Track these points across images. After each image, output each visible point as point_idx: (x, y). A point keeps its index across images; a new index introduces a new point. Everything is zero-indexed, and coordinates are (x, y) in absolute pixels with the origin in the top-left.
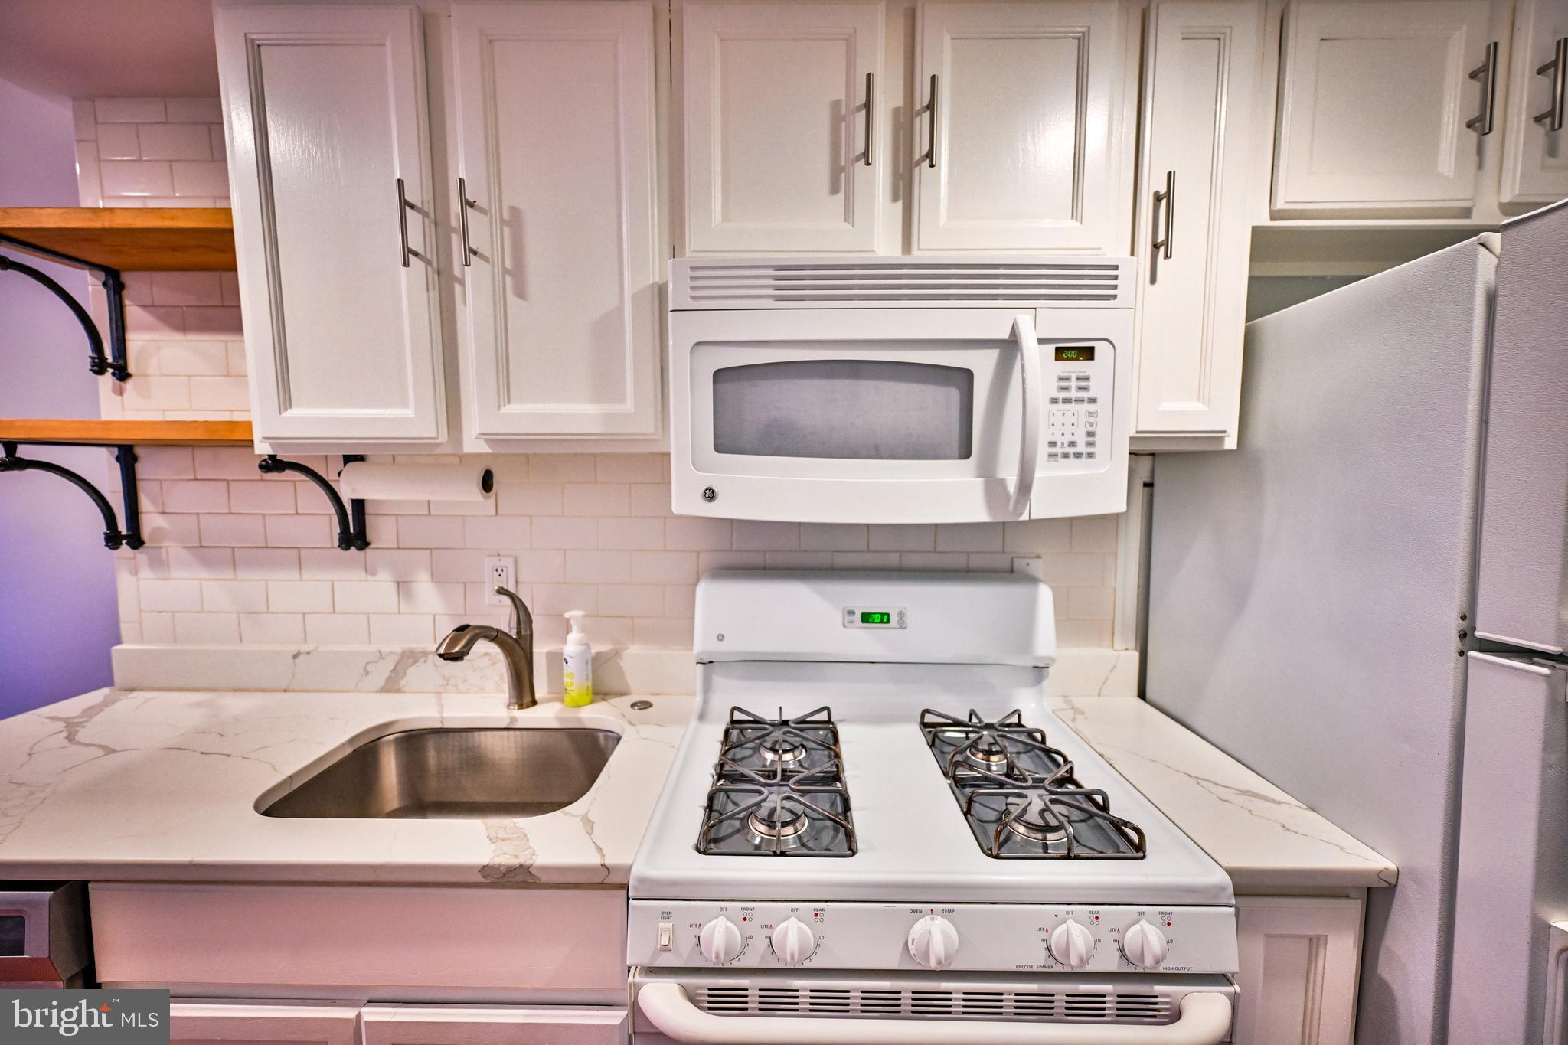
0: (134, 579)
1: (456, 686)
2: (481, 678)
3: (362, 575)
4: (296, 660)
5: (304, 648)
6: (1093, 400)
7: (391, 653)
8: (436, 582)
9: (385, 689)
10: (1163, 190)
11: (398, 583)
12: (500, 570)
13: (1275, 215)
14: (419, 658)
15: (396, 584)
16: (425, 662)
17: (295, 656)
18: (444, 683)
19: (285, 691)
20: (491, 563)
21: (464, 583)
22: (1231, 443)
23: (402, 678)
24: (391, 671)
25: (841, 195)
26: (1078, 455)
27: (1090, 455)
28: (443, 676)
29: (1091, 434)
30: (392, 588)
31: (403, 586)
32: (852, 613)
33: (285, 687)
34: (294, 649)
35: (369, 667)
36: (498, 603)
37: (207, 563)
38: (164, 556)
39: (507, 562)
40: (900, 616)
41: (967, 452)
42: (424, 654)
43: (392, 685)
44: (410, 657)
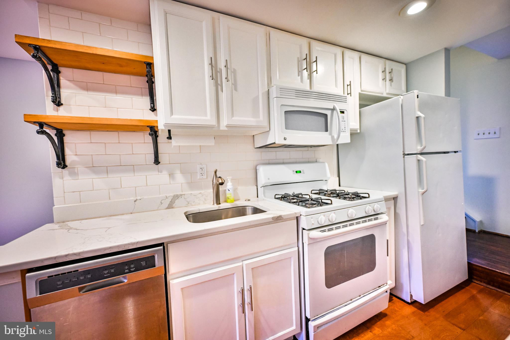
0: (62, 180)
1: (191, 204)
2: (199, 200)
3: (157, 173)
4: (135, 202)
5: (139, 198)
6: (345, 121)
7: (170, 196)
8: (182, 173)
9: (168, 208)
10: (349, 84)
11: (170, 174)
12: (202, 168)
13: (362, 91)
14: (179, 196)
15: (169, 175)
16: (181, 198)
17: (135, 201)
18: (188, 203)
20: (199, 167)
21: (191, 173)
22: (359, 131)
23: (174, 204)
24: (170, 202)
25: (300, 77)
26: (343, 131)
27: (345, 131)
28: (187, 201)
29: (345, 127)
30: (167, 177)
31: (171, 175)
32: (294, 171)
33: (131, 212)
34: (135, 199)
35: (162, 202)
36: (202, 178)
37: (96, 172)
38: (76, 171)
39: (204, 166)
40: (303, 171)
41: (327, 130)
42: (181, 195)
43: (170, 206)
44: (176, 197)
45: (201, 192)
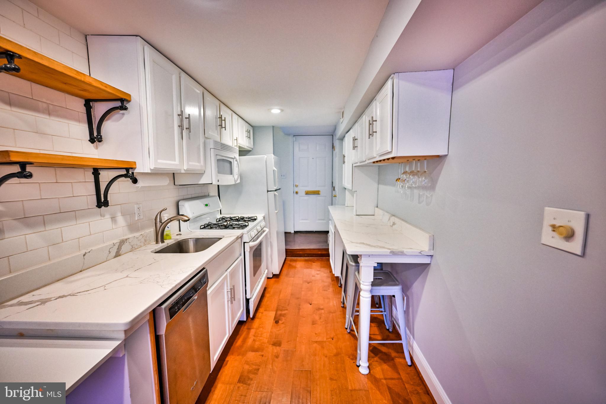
1: (134, 248)
2: (140, 242)
3: (99, 218)
4: (84, 257)
5: (88, 250)
7: (117, 242)
8: (123, 215)
9: (115, 256)
10: (236, 139)
11: (112, 218)
12: (139, 208)
13: (239, 144)
14: (125, 242)
15: (111, 219)
16: (126, 242)
17: (84, 255)
18: (132, 248)
19: (81, 271)
20: (136, 207)
21: (130, 214)
23: (120, 250)
24: (117, 249)
25: (217, 131)
28: (131, 245)
30: (110, 220)
31: (113, 219)
32: (204, 205)
34: (84, 252)
35: (110, 250)
36: (139, 219)
37: (30, 226)
39: (141, 205)
40: (209, 204)
41: (231, 174)
42: (126, 239)
43: (118, 255)
44: (122, 242)
45: (141, 234)
